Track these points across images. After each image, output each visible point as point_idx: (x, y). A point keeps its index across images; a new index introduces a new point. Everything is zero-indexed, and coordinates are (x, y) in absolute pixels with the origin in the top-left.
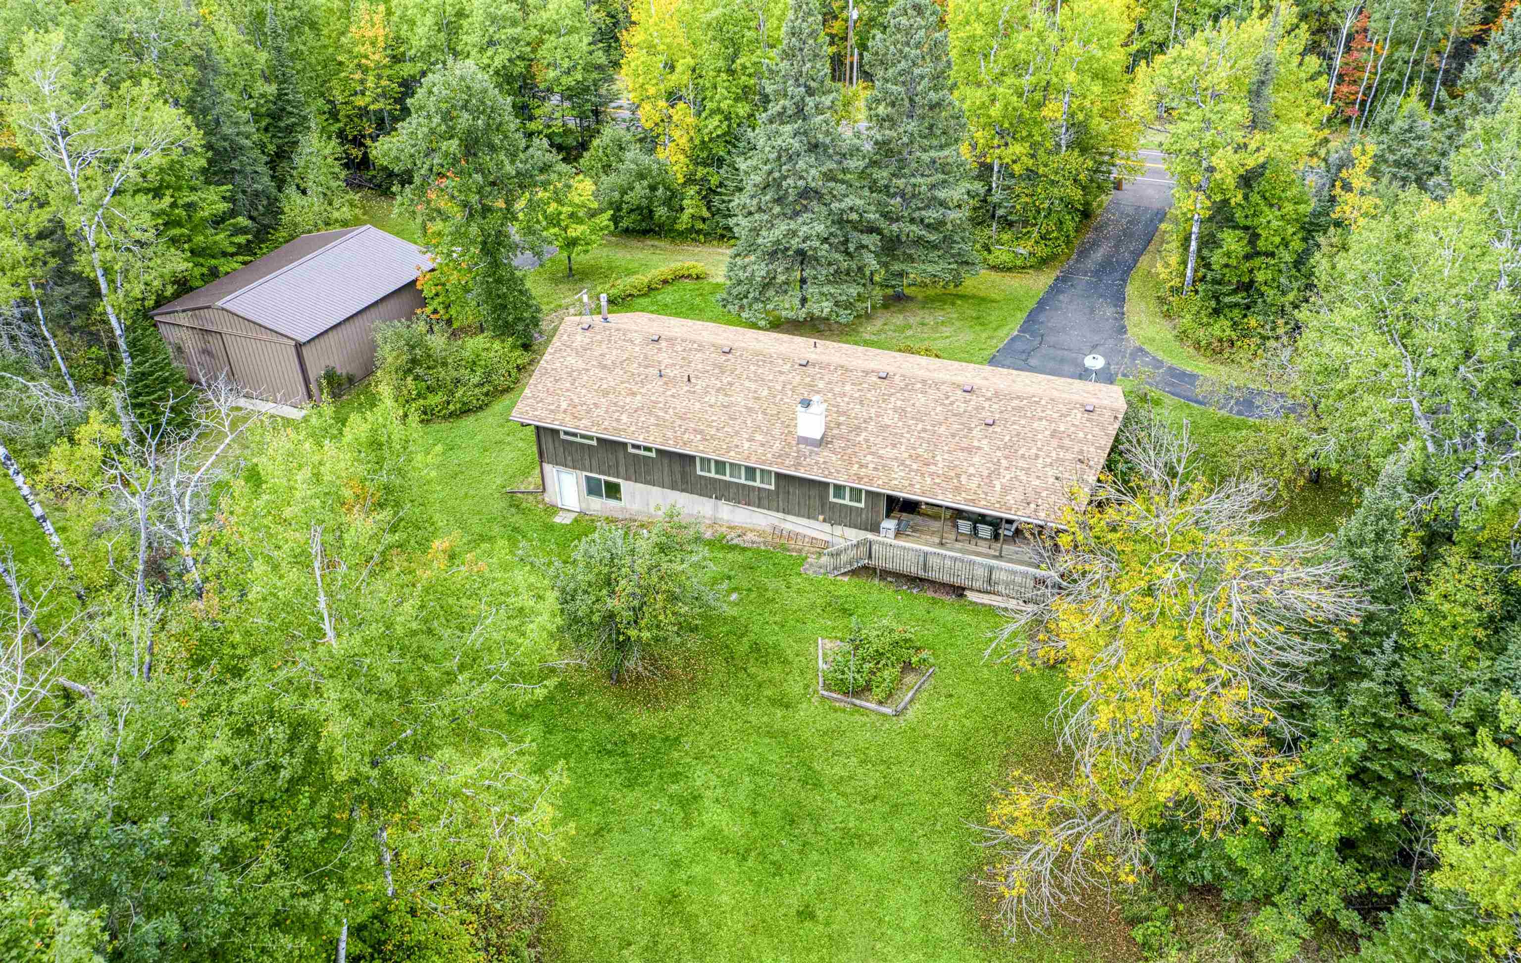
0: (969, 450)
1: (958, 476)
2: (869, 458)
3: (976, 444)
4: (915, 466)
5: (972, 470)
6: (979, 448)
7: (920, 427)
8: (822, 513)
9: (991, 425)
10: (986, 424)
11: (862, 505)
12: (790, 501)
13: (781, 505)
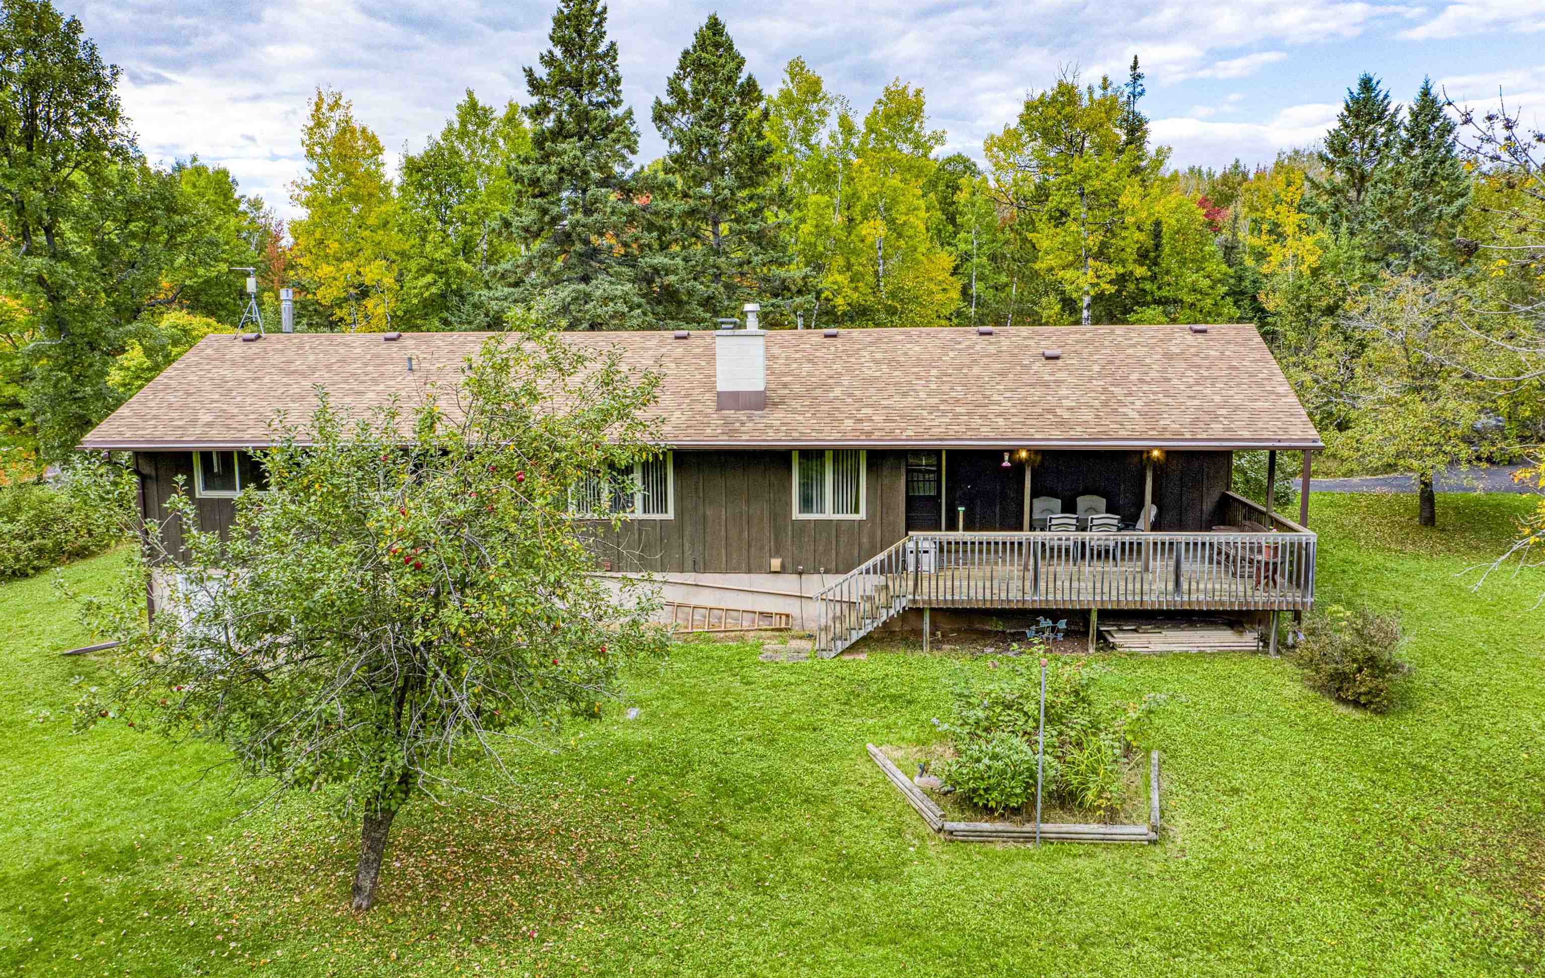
0: (1044, 384)
1: (1050, 411)
3: (1048, 377)
4: (960, 410)
5: (1068, 403)
6: (1058, 382)
7: (934, 372)
8: (777, 553)
9: (1057, 358)
10: (1048, 358)
11: (862, 515)
12: (708, 538)
13: (688, 553)
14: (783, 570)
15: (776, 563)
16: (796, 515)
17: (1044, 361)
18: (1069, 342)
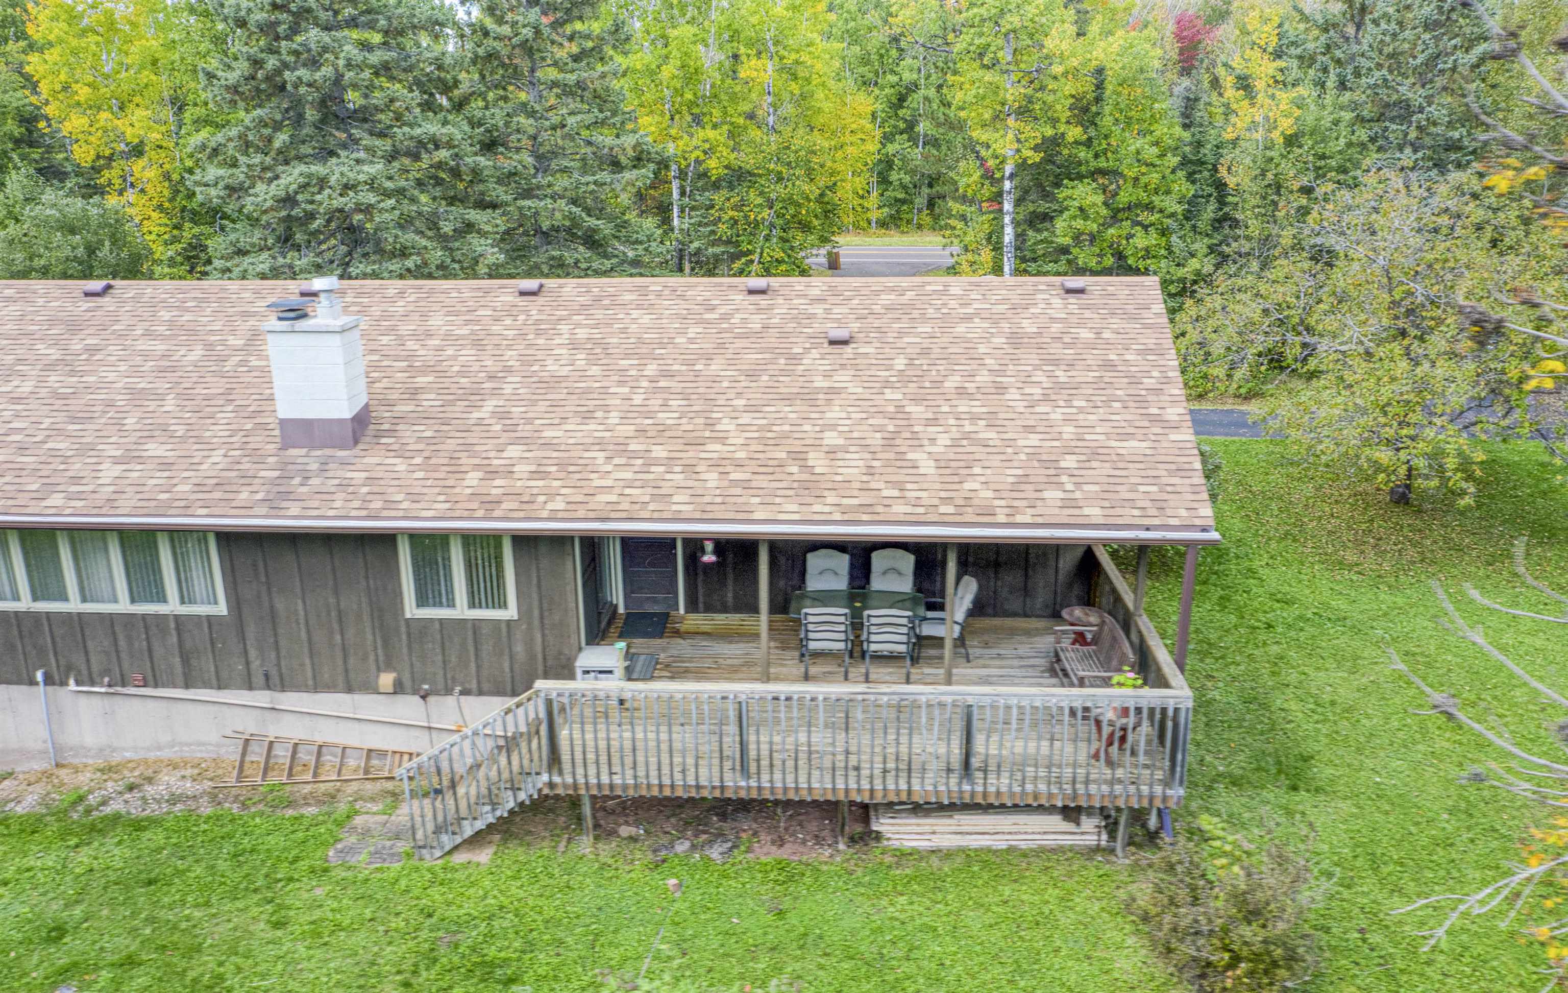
0: (808, 397)
1: (798, 457)
2: (514, 451)
3: (820, 382)
4: (659, 452)
5: (832, 438)
6: (832, 391)
7: (651, 369)
8: (389, 666)
9: (845, 342)
10: (832, 343)
11: (511, 612)
12: (283, 643)
13: (255, 664)
14: (399, 689)
15: (386, 680)
16: (411, 610)
17: (827, 348)
18: (877, 309)
